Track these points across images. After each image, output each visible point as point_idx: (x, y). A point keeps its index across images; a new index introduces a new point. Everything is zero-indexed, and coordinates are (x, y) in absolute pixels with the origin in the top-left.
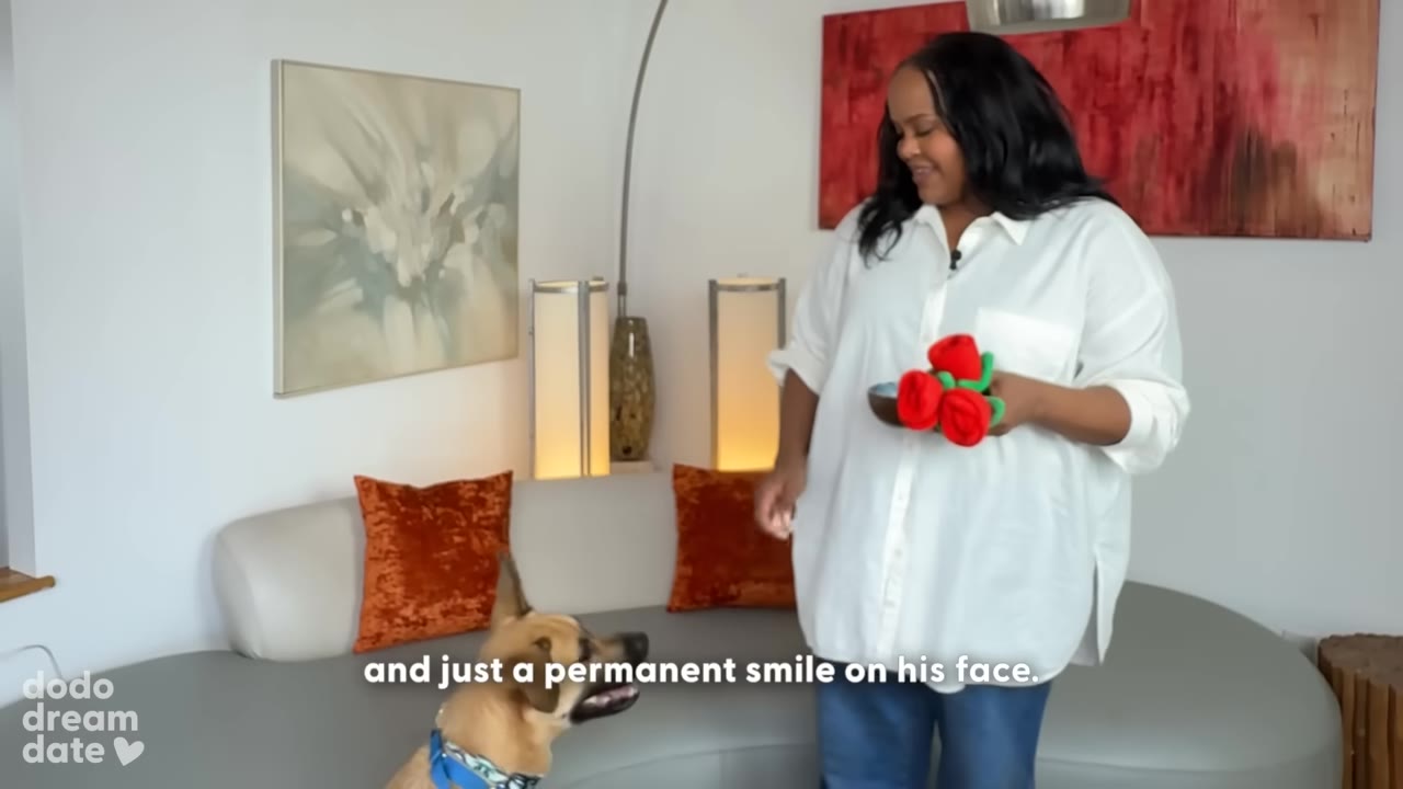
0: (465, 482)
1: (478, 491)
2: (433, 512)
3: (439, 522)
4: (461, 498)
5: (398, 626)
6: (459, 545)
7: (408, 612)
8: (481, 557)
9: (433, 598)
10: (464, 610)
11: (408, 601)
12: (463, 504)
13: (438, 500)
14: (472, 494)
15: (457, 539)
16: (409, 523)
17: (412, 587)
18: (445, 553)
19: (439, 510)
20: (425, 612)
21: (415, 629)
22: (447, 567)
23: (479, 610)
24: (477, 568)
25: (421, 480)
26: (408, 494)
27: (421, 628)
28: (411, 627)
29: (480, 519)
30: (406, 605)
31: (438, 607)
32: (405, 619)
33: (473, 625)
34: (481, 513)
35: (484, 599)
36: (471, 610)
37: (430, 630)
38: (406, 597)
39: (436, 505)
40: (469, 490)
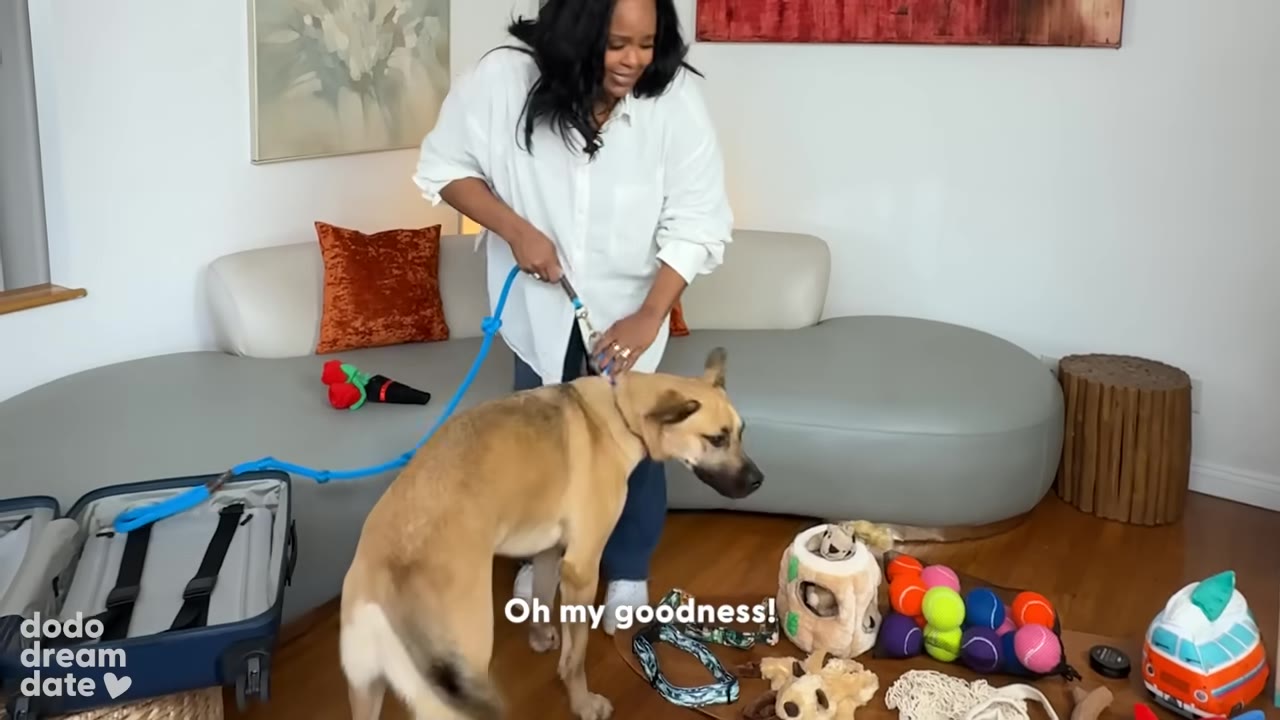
0: (403, 231)
1: (413, 238)
2: (377, 251)
3: (382, 258)
4: (399, 242)
5: (350, 334)
6: (396, 276)
7: (357, 324)
8: (415, 286)
9: (375, 315)
10: (401, 326)
11: (357, 315)
12: (399, 246)
13: (381, 243)
14: (408, 239)
15: (396, 272)
16: (358, 258)
17: (361, 306)
18: (386, 282)
19: (382, 250)
20: (371, 324)
21: (363, 338)
22: (388, 292)
23: (413, 326)
24: (411, 294)
25: (368, 230)
26: (356, 237)
27: (367, 337)
28: (360, 336)
29: (414, 258)
30: (356, 319)
31: (381, 321)
32: (356, 329)
33: (408, 339)
34: (415, 254)
35: (416, 317)
36: (407, 326)
37: (375, 339)
38: (356, 313)
39: (379, 247)
40: (406, 236)
